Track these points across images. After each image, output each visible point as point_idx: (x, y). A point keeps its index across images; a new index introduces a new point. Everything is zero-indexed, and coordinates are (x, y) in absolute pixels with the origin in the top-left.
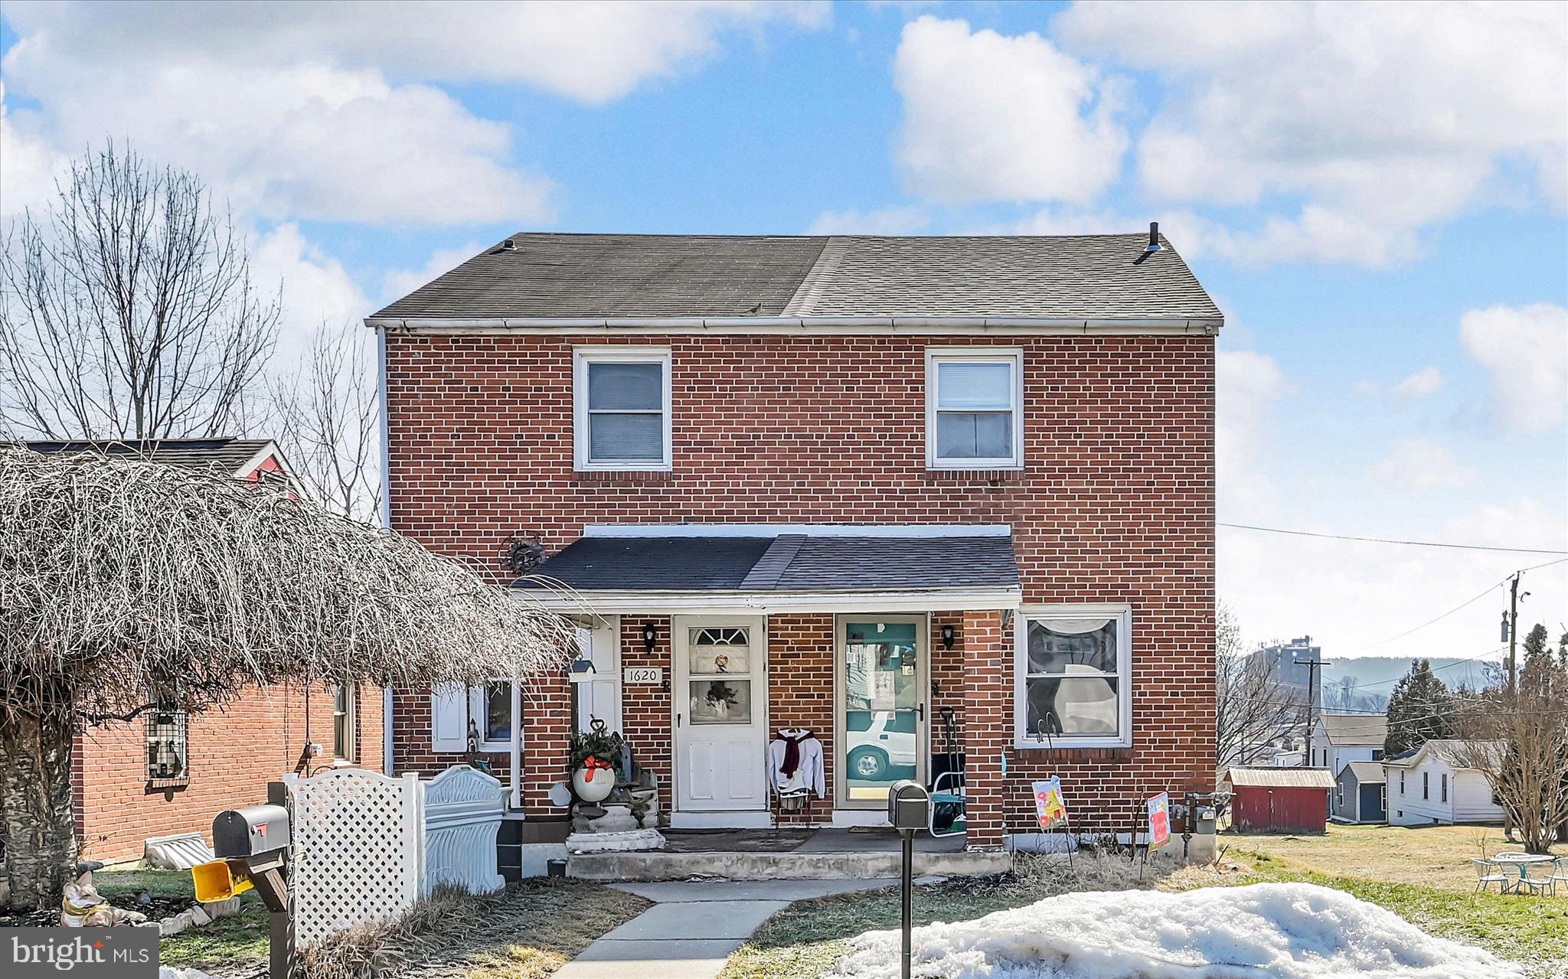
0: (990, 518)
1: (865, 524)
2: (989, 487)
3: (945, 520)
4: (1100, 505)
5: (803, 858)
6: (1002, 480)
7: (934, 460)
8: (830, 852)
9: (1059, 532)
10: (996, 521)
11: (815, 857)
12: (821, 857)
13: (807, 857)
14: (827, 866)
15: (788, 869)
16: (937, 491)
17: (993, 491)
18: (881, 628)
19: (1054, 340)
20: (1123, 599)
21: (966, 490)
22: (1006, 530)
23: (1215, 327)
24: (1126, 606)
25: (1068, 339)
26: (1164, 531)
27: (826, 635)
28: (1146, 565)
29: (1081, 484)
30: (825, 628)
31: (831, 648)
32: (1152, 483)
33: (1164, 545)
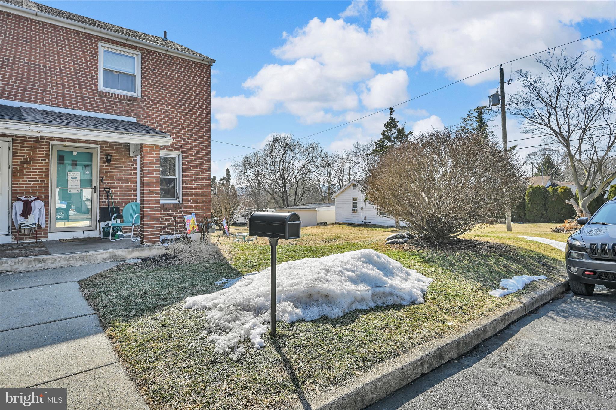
0: (128, 114)
1: (68, 108)
2: (127, 102)
3: (107, 112)
4: (171, 115)
5: (61, 257)
6: (133, 100)
7: (101, 87)
8: (75, 253)
9: (156, 123)
10: (130, 116)
11: (68, 256)
12: (72, 255)
13: (63, 256)
14: (75, 260)
15: (52, 263)
16: (104, 100)
17: (129, 104)
18: (75, 153)
19: (155, 52)
20: (179, 151)
21: (117, 102)
22: (134, 120)
23: (212, 62)
24: (180, 153)
25: (160, 54)
26: (194, 128)
27: (46, 154)
28: (188, 139)
29: (164, 107)
30: (46, 151)
31: (49, 161)
32: (190, 111)
33: (194, 133)
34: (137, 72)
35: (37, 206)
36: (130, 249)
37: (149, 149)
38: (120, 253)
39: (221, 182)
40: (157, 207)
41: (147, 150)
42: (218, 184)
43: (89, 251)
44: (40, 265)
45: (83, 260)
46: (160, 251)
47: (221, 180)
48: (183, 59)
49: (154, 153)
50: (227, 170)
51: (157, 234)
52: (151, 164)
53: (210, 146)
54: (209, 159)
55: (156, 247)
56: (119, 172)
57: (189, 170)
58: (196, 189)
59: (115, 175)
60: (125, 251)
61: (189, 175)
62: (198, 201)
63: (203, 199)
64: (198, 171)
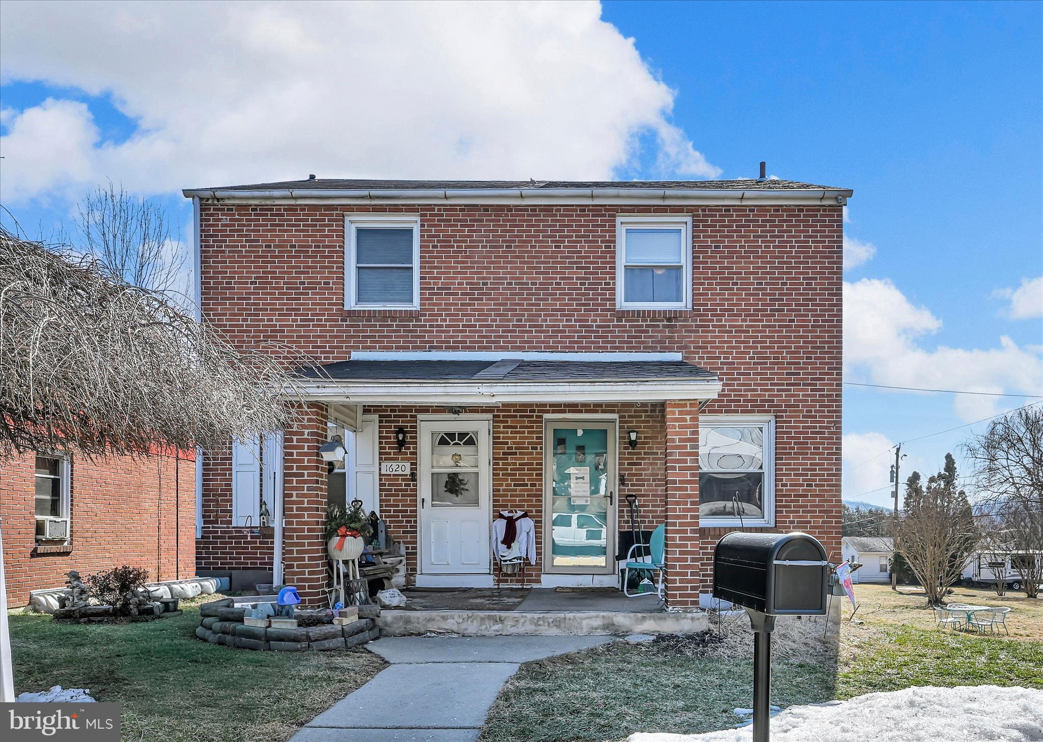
0: (666, 348)
1: (569, 352)
2: (665, 323)
3: (631, 349)
4: (752, 337)
5: (526, 617)
6: (675, 318)
7: (622, 303)
8: (549, 611)
9: (719, 358)
10: (670, 350)
11: (536, 616)
12: (541, 615)
13: (529, 615)
14: (546, 624)
15: (512, 626)
16: (625, 326)
17: (667, 326)
18: (580, 433)
19: (717, 209)
20: (768, 411)
21: (647, 326)
22: (677, 357)
23: (844, 197)
24: (770, 417)
25: (728, 208)
26: (802, 358)
27: (538, 438)
28: (788, 385)
29: (737, 321)
30: (537, 432)
31: (541, 448)
32: (793, 321)
33: (802, 369)
34: (685, 260)
35: (525, 526)
36: (640, 615)
37: (677, 410)
38: (622, 619)
39: (934, 485)
40: (693, 531)
41: (673, 413)
42: (924, 489)
43: (571, 611)
44: (496, 627)
45: (558, 626)
46: (696, 623)
47: (932, 480)
48: (777, 208)
49: (688, 417)
50: (949, 457)
51: (693, 588)
52: (681, 440)
53: (839, 396)
54: (838, 424)
55: (689, 615)
56: (651, 464)
57: (790, 454)
58: (806, 496)
59: (644, 469)
60: (630, 617)
61: (790, 464)
62: (810, 522)
63: (823, 517)
64: (811, 454)
